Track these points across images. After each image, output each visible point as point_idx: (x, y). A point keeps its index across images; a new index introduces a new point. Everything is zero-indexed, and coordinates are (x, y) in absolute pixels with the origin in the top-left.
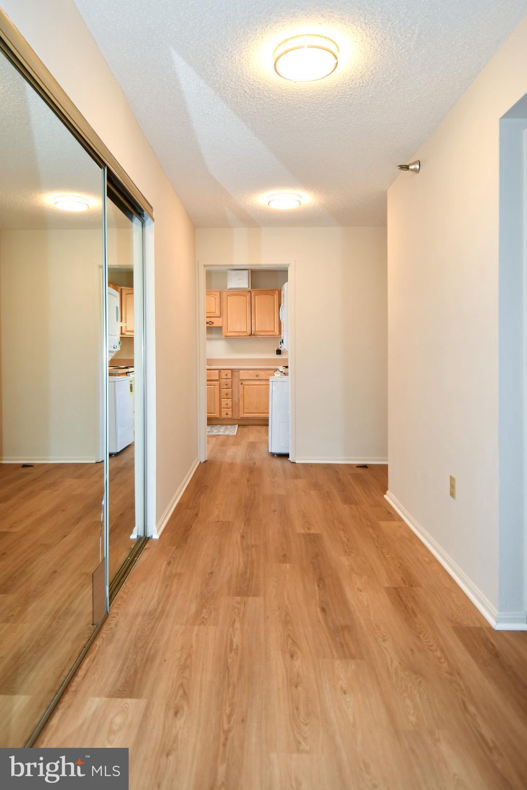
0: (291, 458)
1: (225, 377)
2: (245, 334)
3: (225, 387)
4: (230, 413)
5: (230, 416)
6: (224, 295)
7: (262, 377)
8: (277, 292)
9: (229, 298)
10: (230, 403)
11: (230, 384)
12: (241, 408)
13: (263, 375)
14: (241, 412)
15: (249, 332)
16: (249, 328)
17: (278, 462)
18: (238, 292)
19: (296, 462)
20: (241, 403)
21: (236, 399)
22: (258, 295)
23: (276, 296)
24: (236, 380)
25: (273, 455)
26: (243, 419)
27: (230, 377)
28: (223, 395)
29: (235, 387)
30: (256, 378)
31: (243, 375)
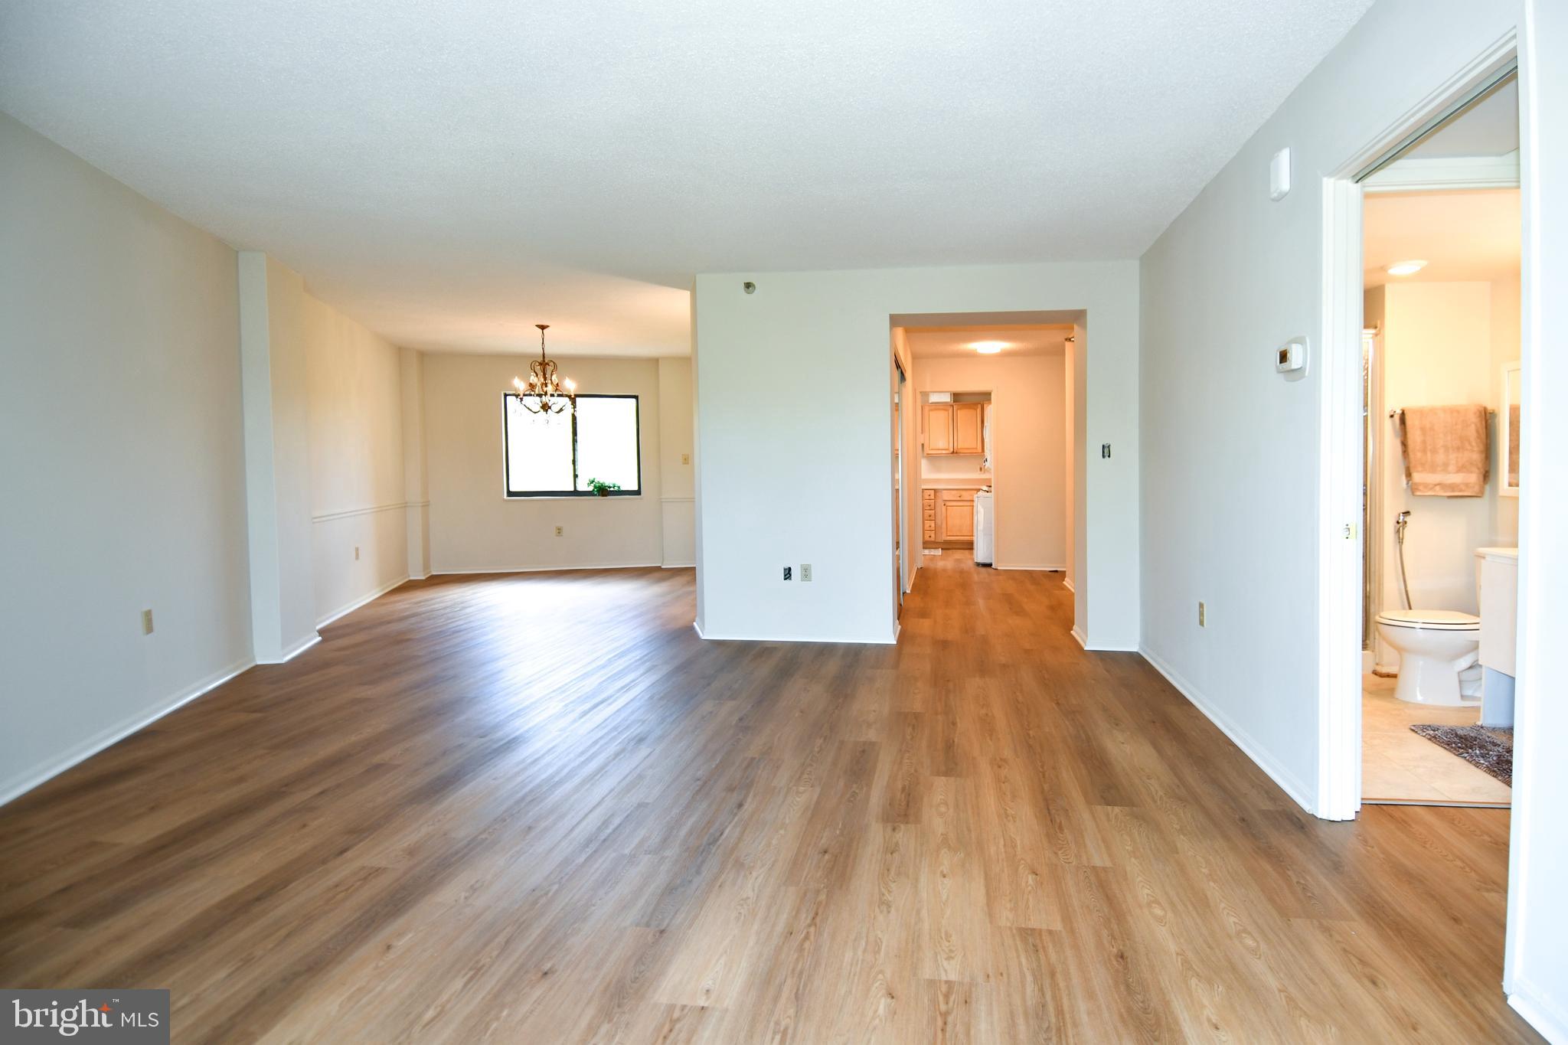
0: (993, 566)
1: (928, 497)
2: (947, 452)
3: (928, 508)
4: (933, 536)
5: (932, 539)
6: (927, 409)
7: (965, 497)
8: (979, 406)
9: (931, 413)
10: (933, 525)
11: (933, 504)
12: (944, 530)
13: (966, 495)
14: (944, 534)
15: (952, 450)
16: (951, 445)
17: (983, 570)
18: (938, 406)
19: (999, 568)
20: (944, 526)
21: (939, 522)
22: (960, 409)
23: (979, 410)
24: (940, 503)
25: (978, 564)
26: (946, 542)
27: (933, 498)
28: (926, 515)
29: (938, 509)
30: (959, 499)
31: (946, 496)
